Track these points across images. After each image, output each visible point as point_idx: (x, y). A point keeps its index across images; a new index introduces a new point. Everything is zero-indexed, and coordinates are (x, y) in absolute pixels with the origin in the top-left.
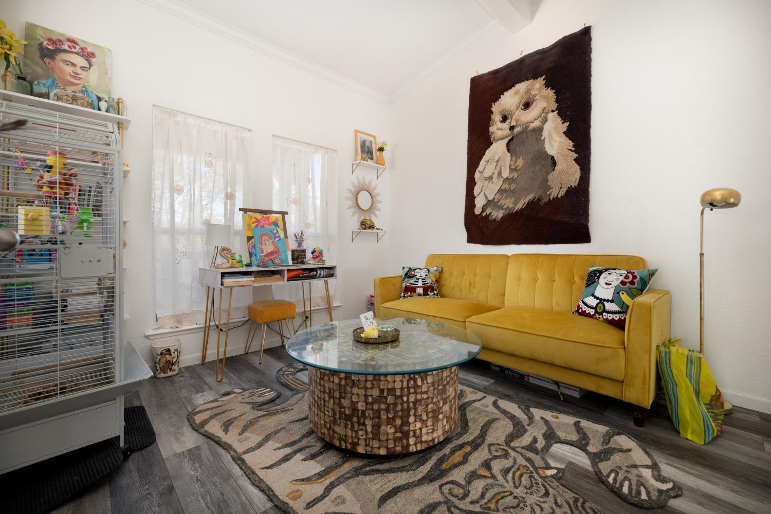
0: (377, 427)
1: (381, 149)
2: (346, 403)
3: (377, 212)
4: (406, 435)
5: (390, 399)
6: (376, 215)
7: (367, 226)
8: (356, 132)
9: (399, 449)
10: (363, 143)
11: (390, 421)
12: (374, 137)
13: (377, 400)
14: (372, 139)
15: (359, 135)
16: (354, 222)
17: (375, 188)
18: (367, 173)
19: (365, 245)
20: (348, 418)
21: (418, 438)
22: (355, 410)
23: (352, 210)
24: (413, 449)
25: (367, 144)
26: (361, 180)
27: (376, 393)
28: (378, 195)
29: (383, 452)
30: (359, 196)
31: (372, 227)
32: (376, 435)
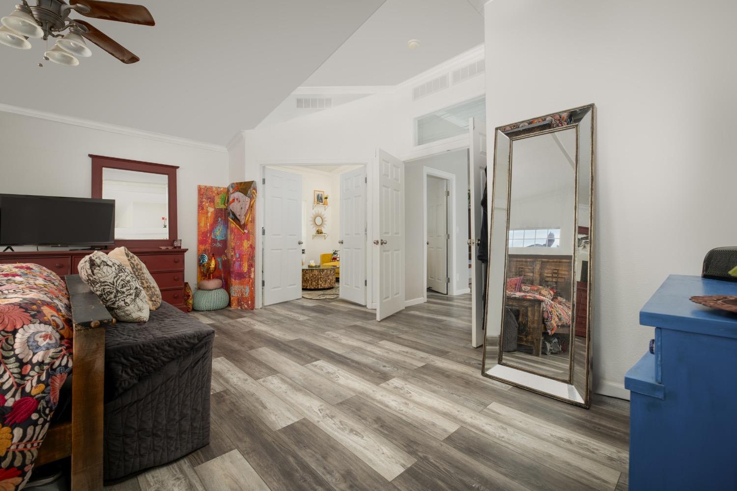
0: (312, 282)
1: (326, 198)
2: (305, 278)
3: (325, 226)
4: (318, 284)
5: (315, 277)
6: (324, 227)
7: (319, 232)
8: (315, 191)
9: (316, 288)
10: (318, 196)
11: (314, 281)
12: (323, 192)
13: (312, 277)
14: (322, 193)
15: (316, 192)
16: (314, 232)
17: (323, 215)
18: (320, 209)
19: (319, 240)
20: (305, 281)
21: (321, 286)
22: (307, 279)
23: (313, 226)
24: (320, 288)
25: (320, 196)
26: (317, 212)
27: (311, 275)
28: (325, 218)
29: (313, 288)
30: (316, 220)
31: (321, 233)
32: (311, 284)
